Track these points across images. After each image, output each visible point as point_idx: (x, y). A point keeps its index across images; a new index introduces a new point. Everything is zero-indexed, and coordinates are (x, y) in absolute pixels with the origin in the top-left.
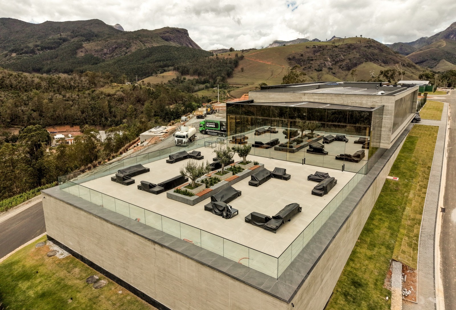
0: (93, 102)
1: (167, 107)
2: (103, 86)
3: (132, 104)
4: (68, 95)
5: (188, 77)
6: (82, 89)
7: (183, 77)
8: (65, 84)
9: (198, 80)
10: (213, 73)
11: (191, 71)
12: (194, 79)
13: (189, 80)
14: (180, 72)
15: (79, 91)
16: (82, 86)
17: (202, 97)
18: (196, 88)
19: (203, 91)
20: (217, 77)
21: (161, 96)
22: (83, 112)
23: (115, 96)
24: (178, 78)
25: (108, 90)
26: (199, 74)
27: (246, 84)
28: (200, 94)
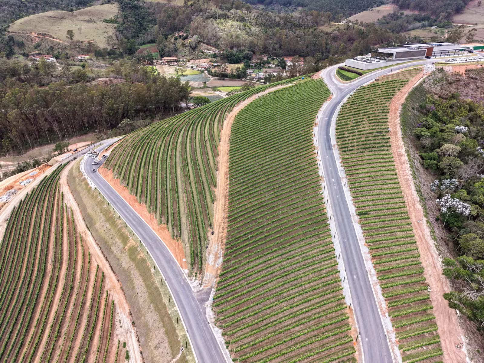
0: (314, 39)
1: (372, 47)
2: (322, 25)
3: (343, 42)
4: (297, 32)
5: (406, 12)
6: (307, 27)
7: (400, 12)
8: (296, 22)
9: (416, 16)
10: (438, 8)
11: (412, 4)
12: (413, 15)
13: (407, 16)
14: (399, 6)
15: (305, 28)
16: (308, 25)
17: (414, 37)
18: (411, 26)
19: (418, 30)
20: (442, 13)
21: (369, 36)
22: (307, 47)
23: (332, 35)
24: (395, 12)
25: (326, 29)
26: (422, 9)
27: (475, 23)
28: (413, 34)
